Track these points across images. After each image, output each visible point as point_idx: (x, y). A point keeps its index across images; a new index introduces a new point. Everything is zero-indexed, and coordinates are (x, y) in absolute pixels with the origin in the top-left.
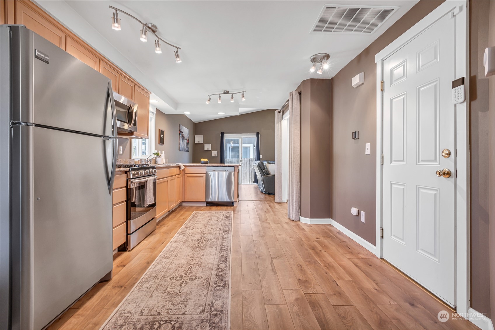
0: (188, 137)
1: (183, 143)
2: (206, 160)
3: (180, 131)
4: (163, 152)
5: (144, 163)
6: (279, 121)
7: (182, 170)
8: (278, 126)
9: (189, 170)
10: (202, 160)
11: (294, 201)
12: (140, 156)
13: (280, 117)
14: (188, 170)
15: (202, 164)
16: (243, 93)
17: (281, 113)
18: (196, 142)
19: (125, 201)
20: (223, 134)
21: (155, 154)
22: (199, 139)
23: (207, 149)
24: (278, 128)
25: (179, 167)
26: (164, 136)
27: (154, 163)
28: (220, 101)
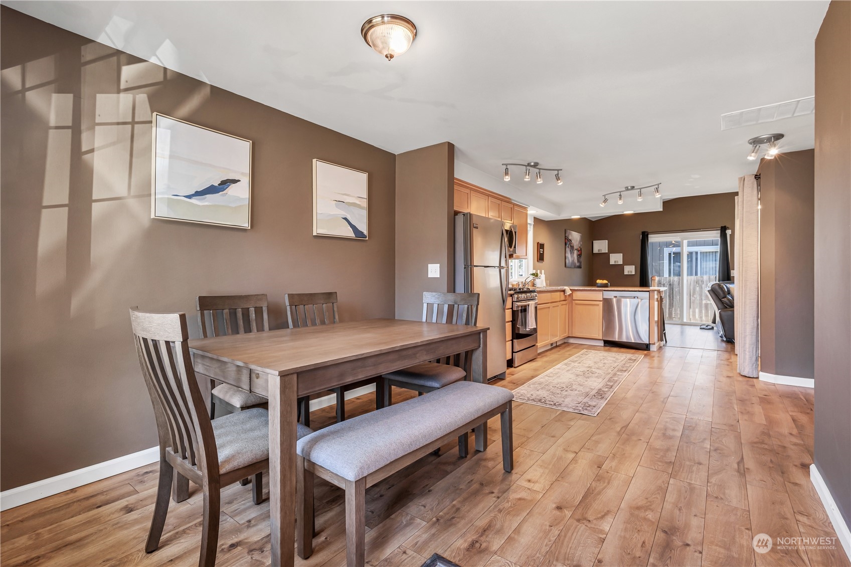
0: (580, 245)
1: (571, 256)
2: (605, 282)
3: (566, 238)
4: (543, 271)
5: (521, 286)
7: (569, 295)
10: (599, 281)
11: (747, 346)
12: (516, 277)
14: (577, 295)
15: (598, 287)
16: (657, 186)
18: (595, 251)
19: (511, 321)
20: (645, 236)
21: (533, 274)
22: (601, 246)
23: (615, 261)
25: (564, 291)
26: (543, 251)
27: (533, 286)
28: (620, 201)
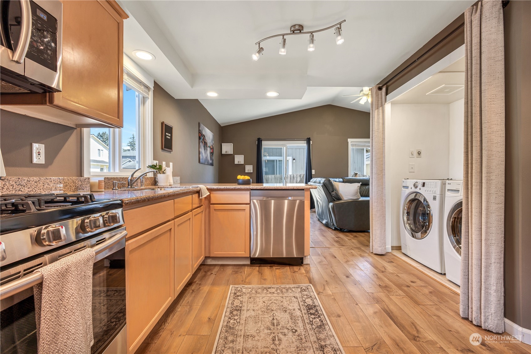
0: (212, 144)
1: (205, 153)
2: (247, 177)
3: (200, 132)
4: (171, 164)
6: (380, 105)
7: (205, 198)
8: (378, 115)
9: (217, 197)
10: (239, 177)
13: (382, 98)
15: (239, 184)
16: (338, 26)
17: (384, 89)
18: (224, 152)
20: (260, 141)
21: (153, 167)
22: (228, 148)
23: (238, 162)
24: (378, 118)
25: (198, 192)
26: (171, 137)
27: (152, 185)
28: (284, 50)
